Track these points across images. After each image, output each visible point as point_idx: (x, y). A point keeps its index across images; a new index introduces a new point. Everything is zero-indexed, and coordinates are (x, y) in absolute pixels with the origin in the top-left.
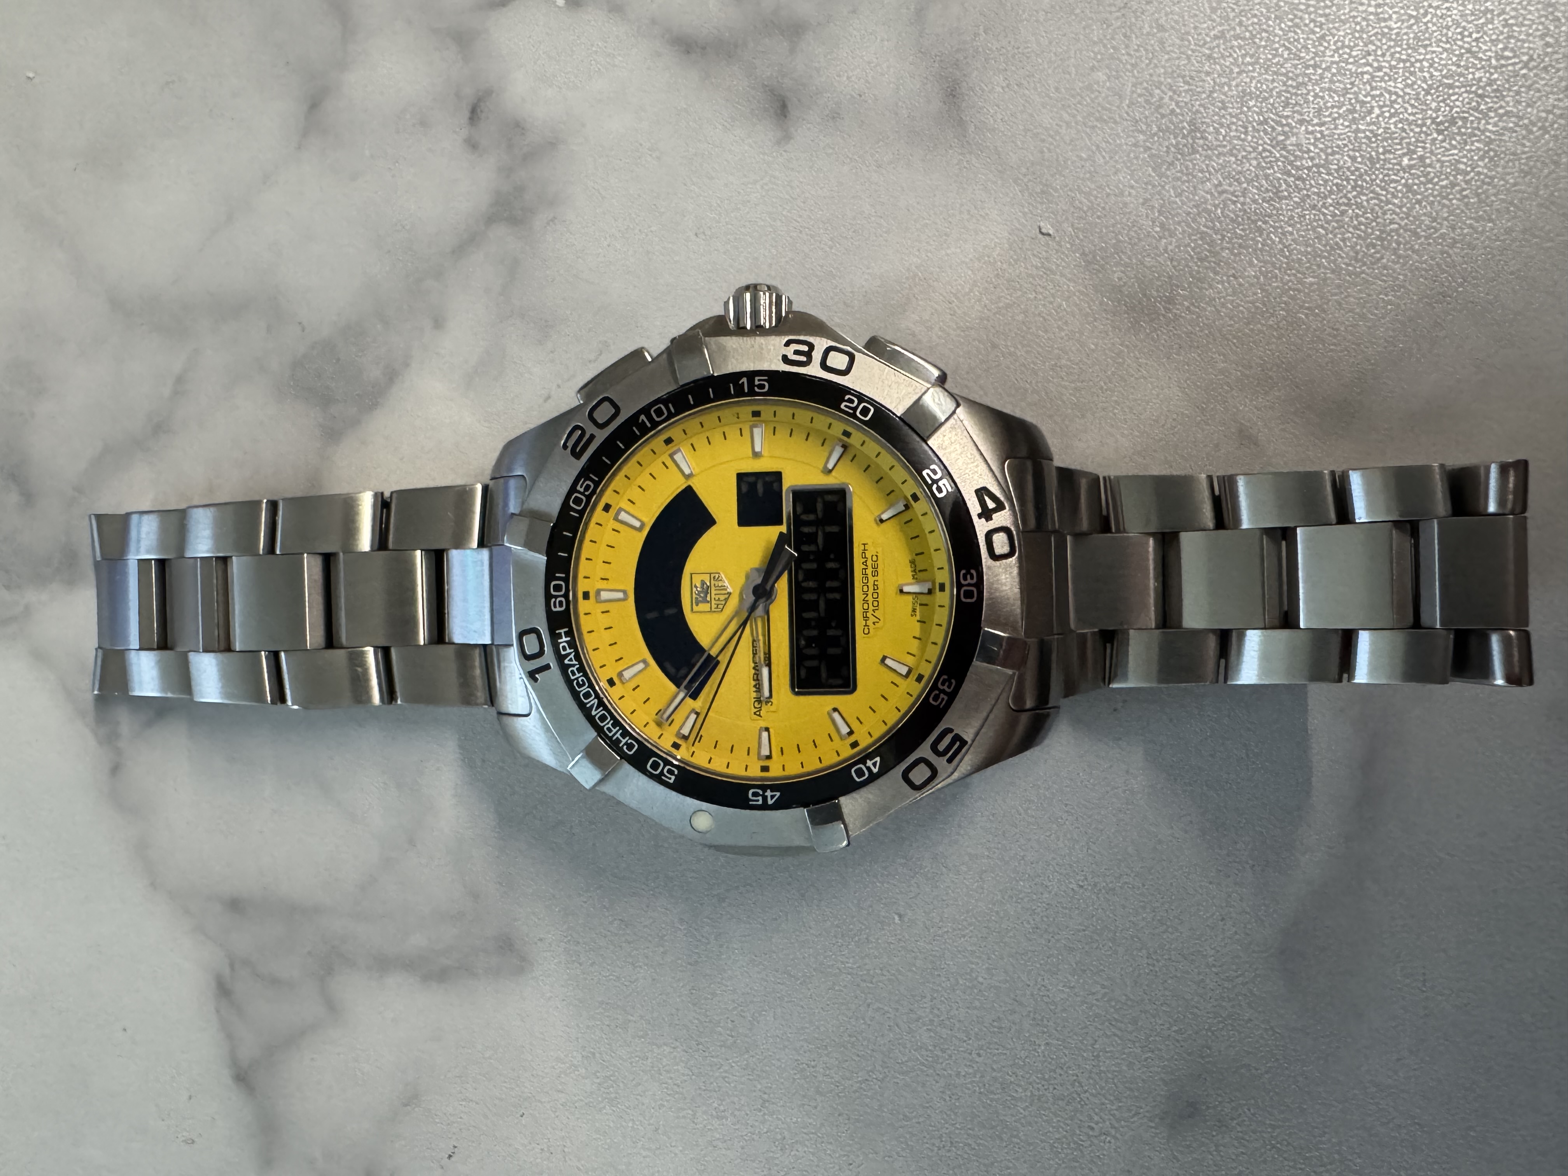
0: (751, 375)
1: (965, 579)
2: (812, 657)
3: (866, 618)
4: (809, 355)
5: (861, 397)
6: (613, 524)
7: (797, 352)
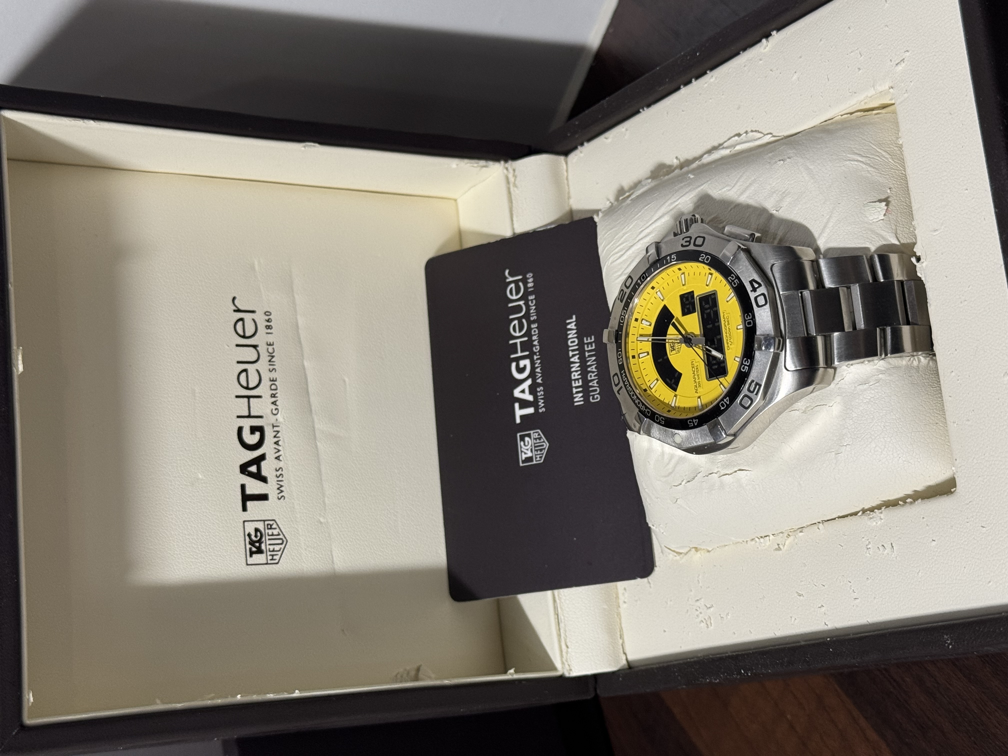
0: (671, 254)
1: (747, 317)
2: (714, 365)
3: (728, 343)
4: (690, 242)
5: (706, 254)
6: (641, 326)
7: (686, 242)
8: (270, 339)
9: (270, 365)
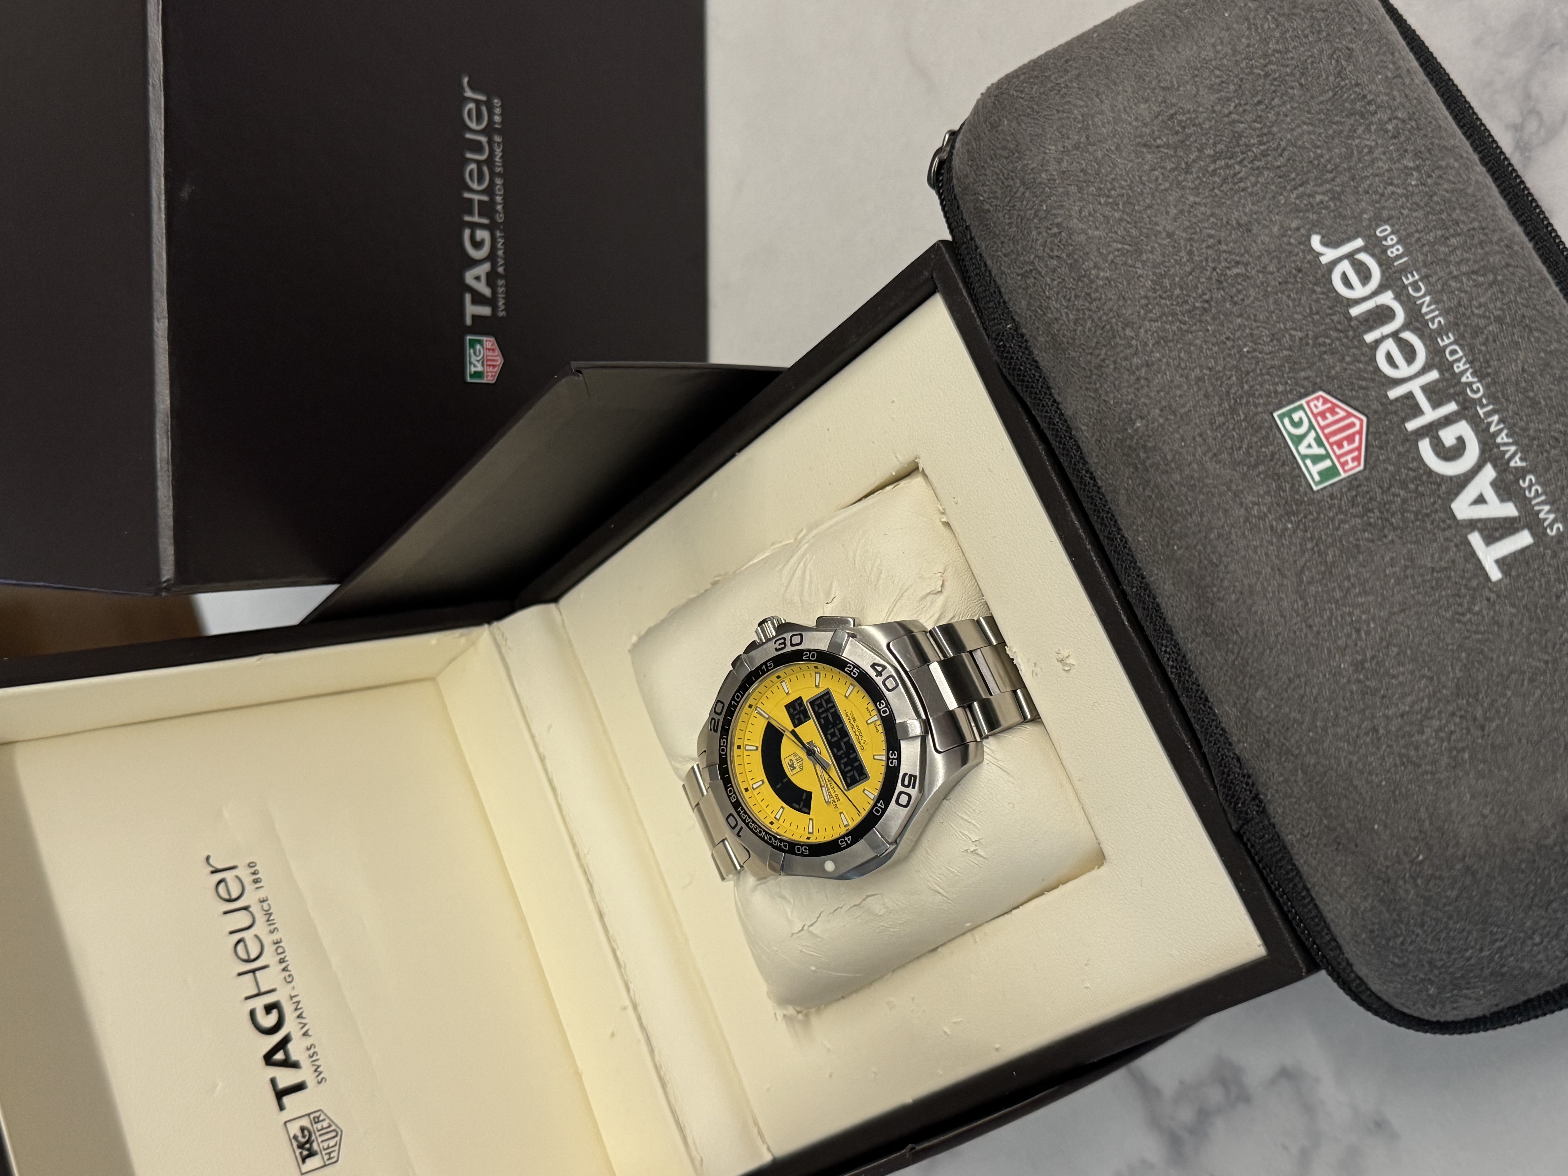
0: (765, 663)
1: (879, 707)
2: (849, 771)
3: (860, 743)
4: (784, 643)
5: (810, 651)
6: (746, 753)
7: (780, 644)
8: (261, 894)
9: (270, 925)
